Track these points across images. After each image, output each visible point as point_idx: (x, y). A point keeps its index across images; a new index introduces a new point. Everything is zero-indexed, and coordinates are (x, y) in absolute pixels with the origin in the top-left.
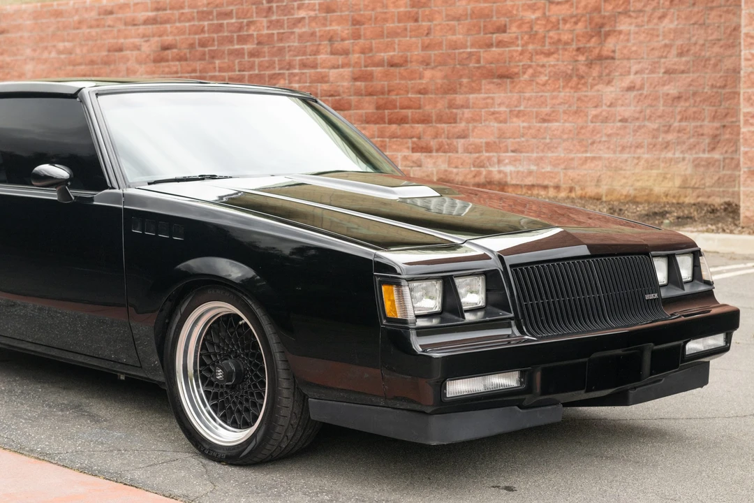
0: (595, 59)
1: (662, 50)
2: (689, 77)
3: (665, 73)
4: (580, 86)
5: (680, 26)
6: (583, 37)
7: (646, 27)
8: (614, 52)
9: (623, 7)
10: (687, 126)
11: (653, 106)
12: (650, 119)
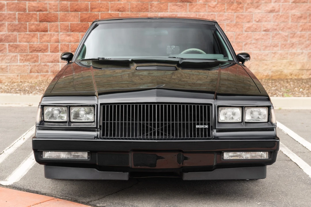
10: (305, 34)
11: (285, 22)
12: (283, 30)
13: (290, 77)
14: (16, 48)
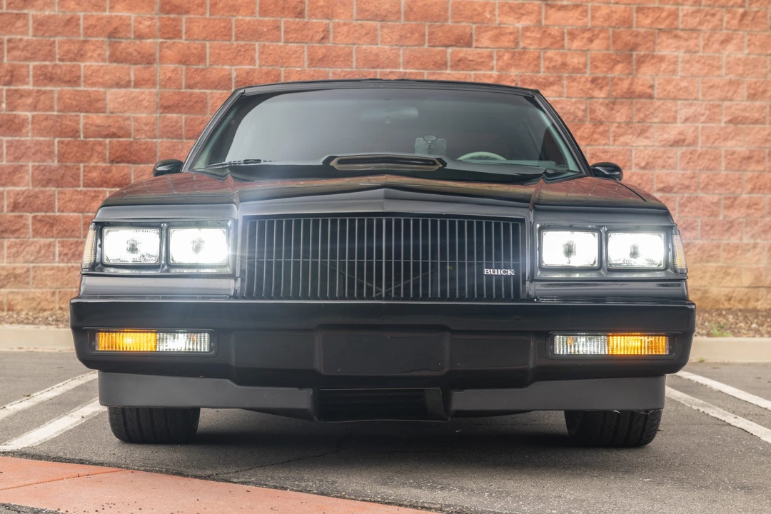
0: (622, 97)
1: (726, 88)
2: (764, 129)
3: (730, 121)
4: (596, 136)
5: (752, 57)
6: (602, 61)
7: (701, 54)
8: (652, 87)
9: (667, 22)
10: (761, 198)
11: (711, 170)
12: (705, 188)
13: (727, 305)
14: (52, 225)
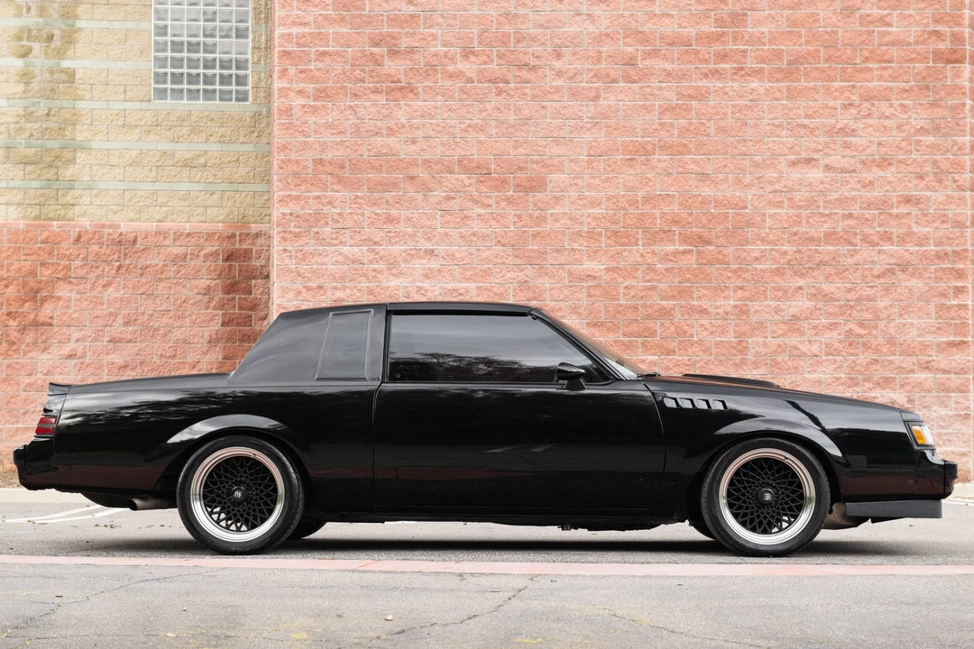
0: (30, 325)
1: (107, 318)
2: (136, 346)
3: (110, 341)
4: (10, 353)
5: (126, 296)
6: (15, 301)
7: (88, 294)
8: (52, 318)
9: (62, 273)
